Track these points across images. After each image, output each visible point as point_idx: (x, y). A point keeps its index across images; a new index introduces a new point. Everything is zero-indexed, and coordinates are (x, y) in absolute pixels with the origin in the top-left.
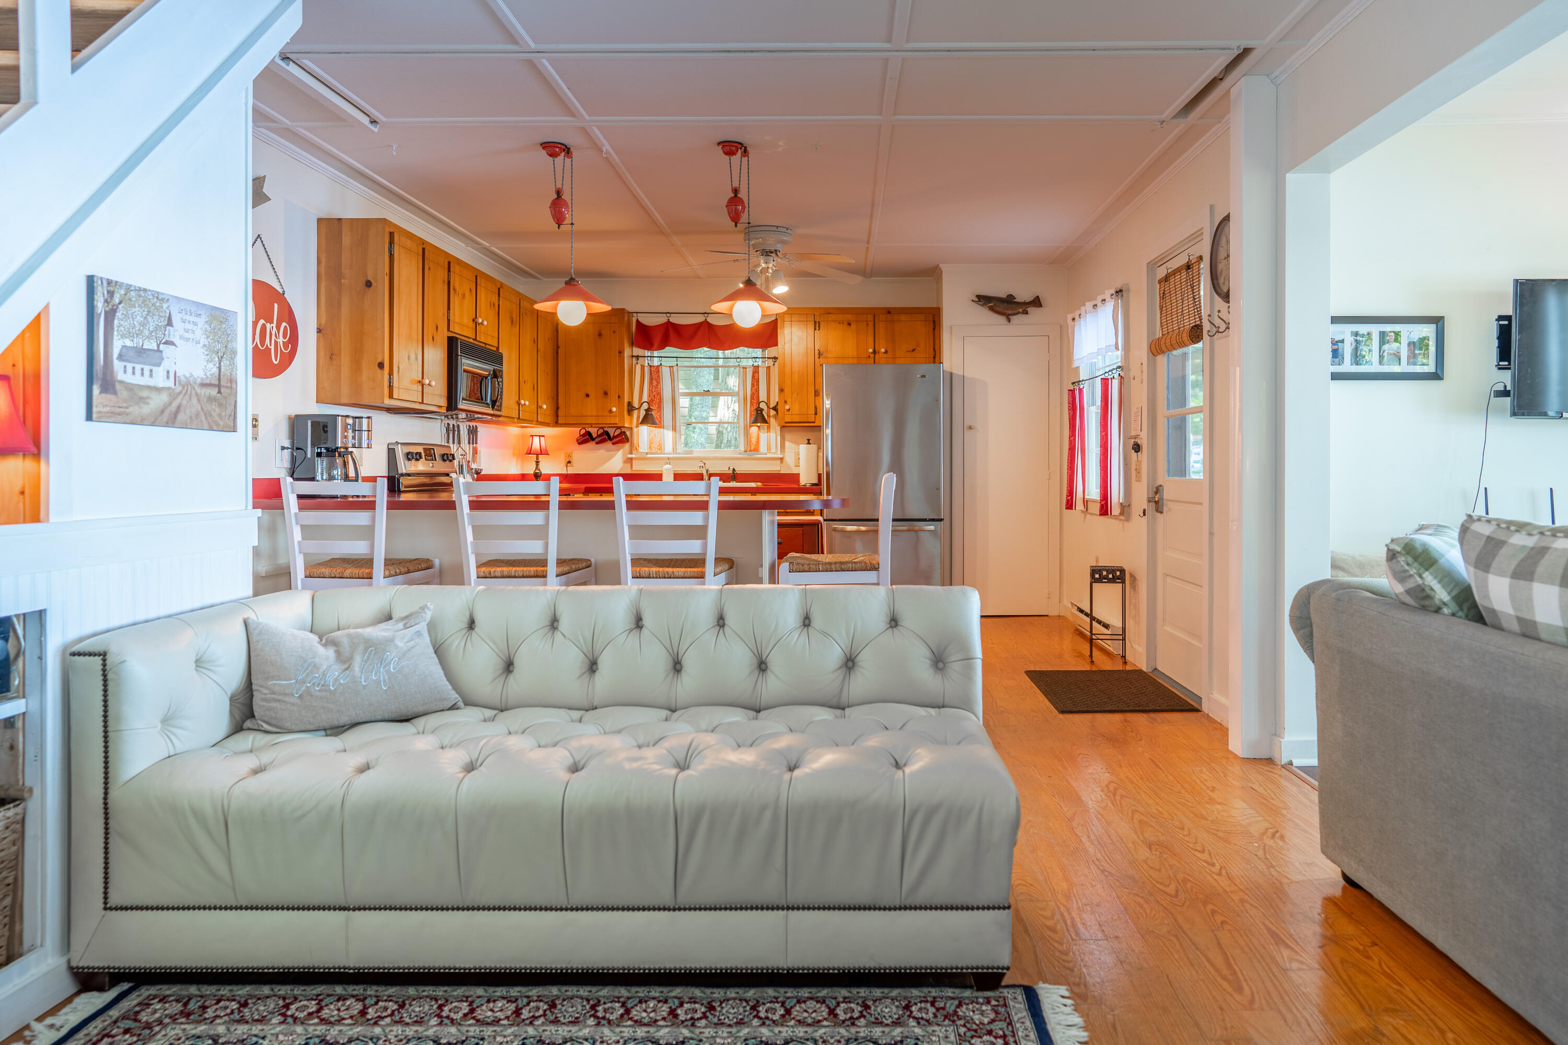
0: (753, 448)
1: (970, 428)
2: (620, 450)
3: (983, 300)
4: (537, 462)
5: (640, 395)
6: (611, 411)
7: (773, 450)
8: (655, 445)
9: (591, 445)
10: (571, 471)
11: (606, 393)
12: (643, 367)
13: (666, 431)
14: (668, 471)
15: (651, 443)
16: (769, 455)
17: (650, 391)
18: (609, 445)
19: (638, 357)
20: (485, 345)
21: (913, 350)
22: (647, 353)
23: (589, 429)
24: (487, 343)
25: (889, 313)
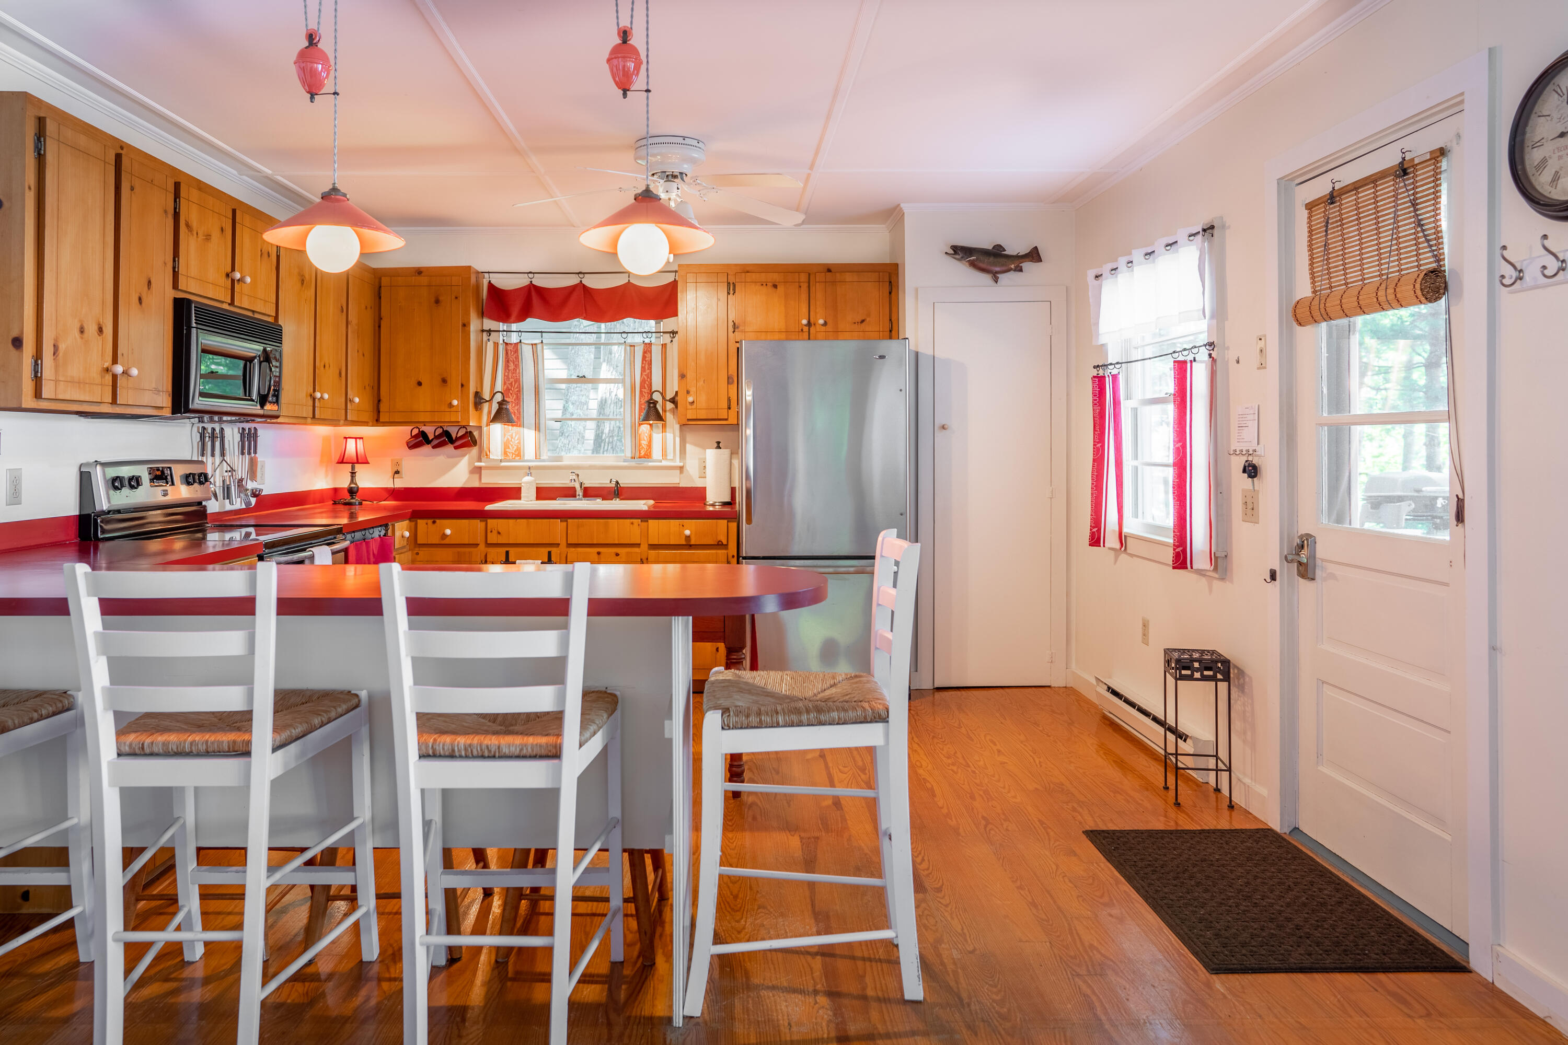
0: (643, 454)
1: (943, 427)
2: (464, 455)
3: (960, 252)
4: (353, 474)
5: (492, 382)
6: (450, 405)
7: (670, 456)
8: (511, 450)
9: (427, 449)
10: (400, 484)
11: (444, 381)
12: (496, 345)
13: (526, 430)
14: (528, 485)
15: (506, 446)
16: (664, 463)
17: (506, 378)
18: (449, 449)
19: (489, 332)
20: (250, 314)
21: (863, 321)
22: (502, 326)
23: (423, 428)
24: (253, 312)
25: (829, 271)
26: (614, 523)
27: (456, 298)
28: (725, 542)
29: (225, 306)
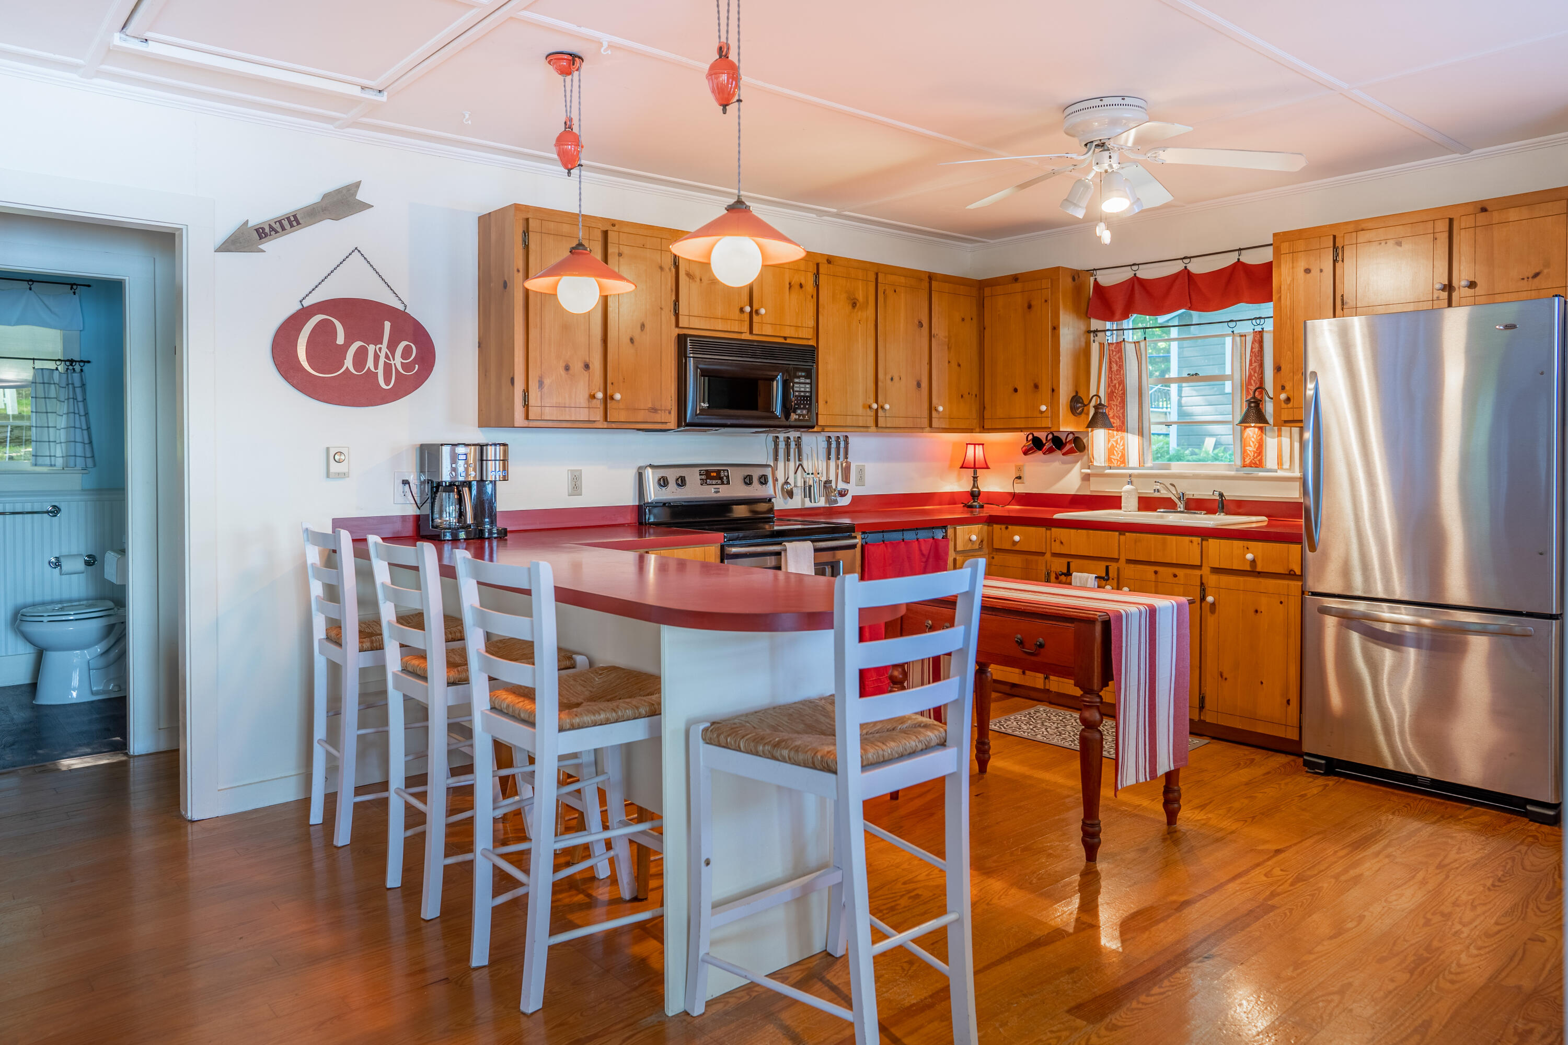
0: (1248, 461)
2: (1075, 463)
4: (975, 478)
5: (1098, 387)
6: (1042, 412)
7: (1286, 465)
8: (1116, 457)
9: (1039, 454)
10: (1020, 489)
11: (1036, 386)
12: (1102, 345)
13: (1130, 436)
14: (1129, 494)
15: (1111, 451)
16: (1280, 473)
17: (1110, 380)
18: (1058, 454)
19: (1096, 332)
20: (782, 340)
21: (1536, 275)
22: (1108, 325)
23: (1036, 434)
24: (785, 338)
25: (1484, 210)
26: (1172, 540)
27: (1046, 301)
28: (1298, 572)
29: (744, 337)
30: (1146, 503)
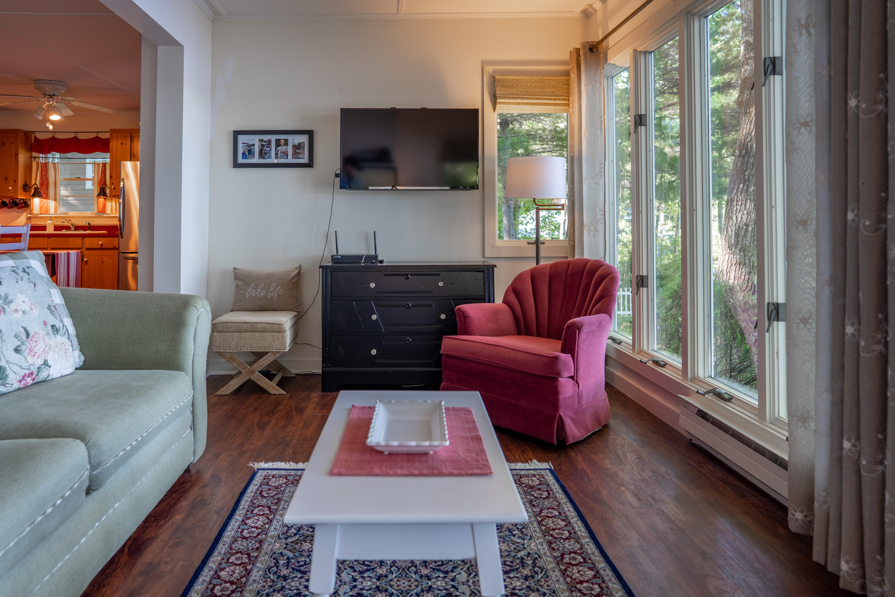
0: (100, 211)
2: (24, 212)
5: (36, 180)
6: (8, 189)
7: (114, 212)
8: (44, 209)
11: (7, 179)
12: (38, 163)
13: (50, 201)
14: (50, 224)
15: (41, 207)
16: (112, 215)
17: (41, 178)
18: (17, 209)
19: (35, 158)
22: (41, 155)
26: (70, 239)
27: (12, 143)
28: (117, 247)
30: (57, 228)
